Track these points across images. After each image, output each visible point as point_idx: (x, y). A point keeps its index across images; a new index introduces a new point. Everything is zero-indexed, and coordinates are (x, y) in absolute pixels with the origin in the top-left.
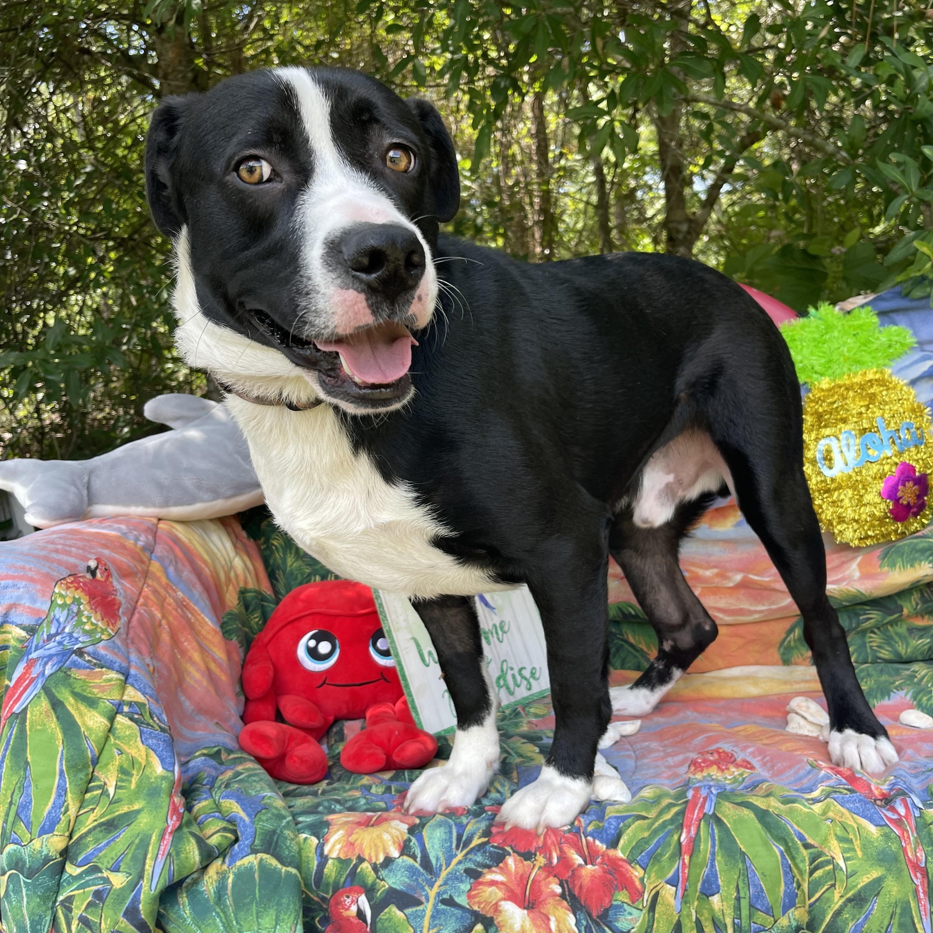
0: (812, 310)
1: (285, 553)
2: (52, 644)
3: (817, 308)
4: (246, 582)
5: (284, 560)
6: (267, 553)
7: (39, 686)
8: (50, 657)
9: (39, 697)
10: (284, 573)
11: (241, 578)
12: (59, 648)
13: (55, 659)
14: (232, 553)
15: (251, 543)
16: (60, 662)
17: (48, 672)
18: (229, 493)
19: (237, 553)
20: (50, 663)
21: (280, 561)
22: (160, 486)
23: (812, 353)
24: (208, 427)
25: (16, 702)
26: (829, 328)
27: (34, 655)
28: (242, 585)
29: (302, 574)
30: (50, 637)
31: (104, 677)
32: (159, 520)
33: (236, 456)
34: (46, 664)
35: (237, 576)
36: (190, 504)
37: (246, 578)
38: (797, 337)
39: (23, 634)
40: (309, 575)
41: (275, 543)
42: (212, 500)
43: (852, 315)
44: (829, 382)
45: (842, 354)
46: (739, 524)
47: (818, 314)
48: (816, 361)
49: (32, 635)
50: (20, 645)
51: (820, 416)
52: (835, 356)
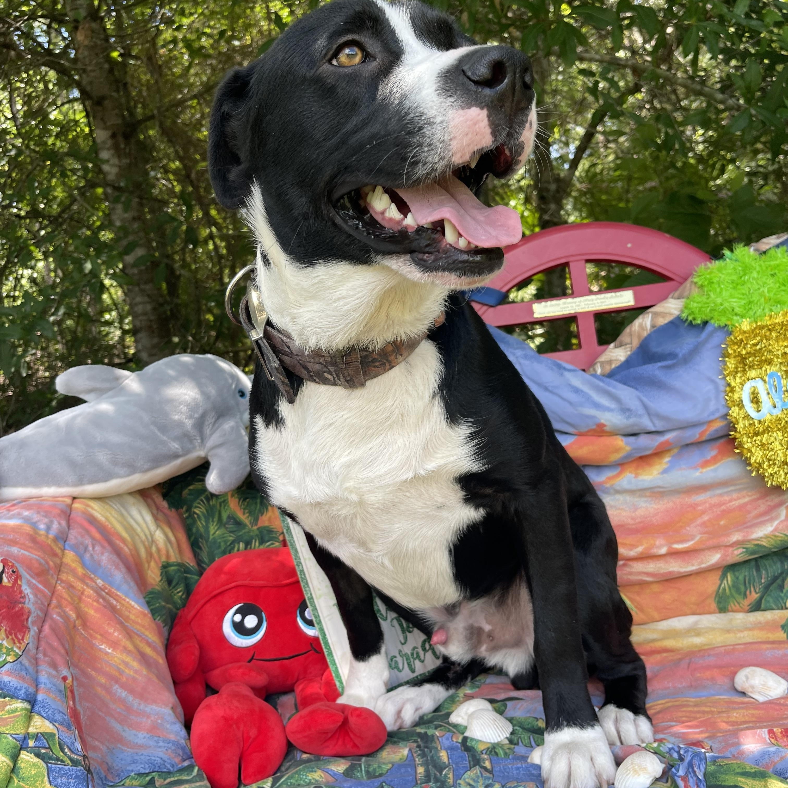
0: (726, 252)
1: (207, 522)
3: (732, 251)
4: (168, 556)
5: (207, 529)
6: (189, 521)
10: (207, 541)
11: (164, 552)
14: (152, 527)
15: (172, 513)
18: (146, 467)
19: (158, 526)
21: (202, 530)
22: (72, 464)
23: (731, 296)
24: (122, 399)
26: (746, 269)
28: (164, 559)
29: (225, 542)
31: (8, 708)
32: (74, 498)
33: (152, 427)
35: (158, 550)
36: (106, 481)
37: (168, 552)
38: (715, 280)
40: (233, 542)
41: (197, 511)
42: (128, 475)
43: (768, 255)
44: (750, 324)
45: (762, 295)
46: (665, 471)
47: (734, 256)
48: (735, 302)
51: (743, 358)
52: (756, 297)
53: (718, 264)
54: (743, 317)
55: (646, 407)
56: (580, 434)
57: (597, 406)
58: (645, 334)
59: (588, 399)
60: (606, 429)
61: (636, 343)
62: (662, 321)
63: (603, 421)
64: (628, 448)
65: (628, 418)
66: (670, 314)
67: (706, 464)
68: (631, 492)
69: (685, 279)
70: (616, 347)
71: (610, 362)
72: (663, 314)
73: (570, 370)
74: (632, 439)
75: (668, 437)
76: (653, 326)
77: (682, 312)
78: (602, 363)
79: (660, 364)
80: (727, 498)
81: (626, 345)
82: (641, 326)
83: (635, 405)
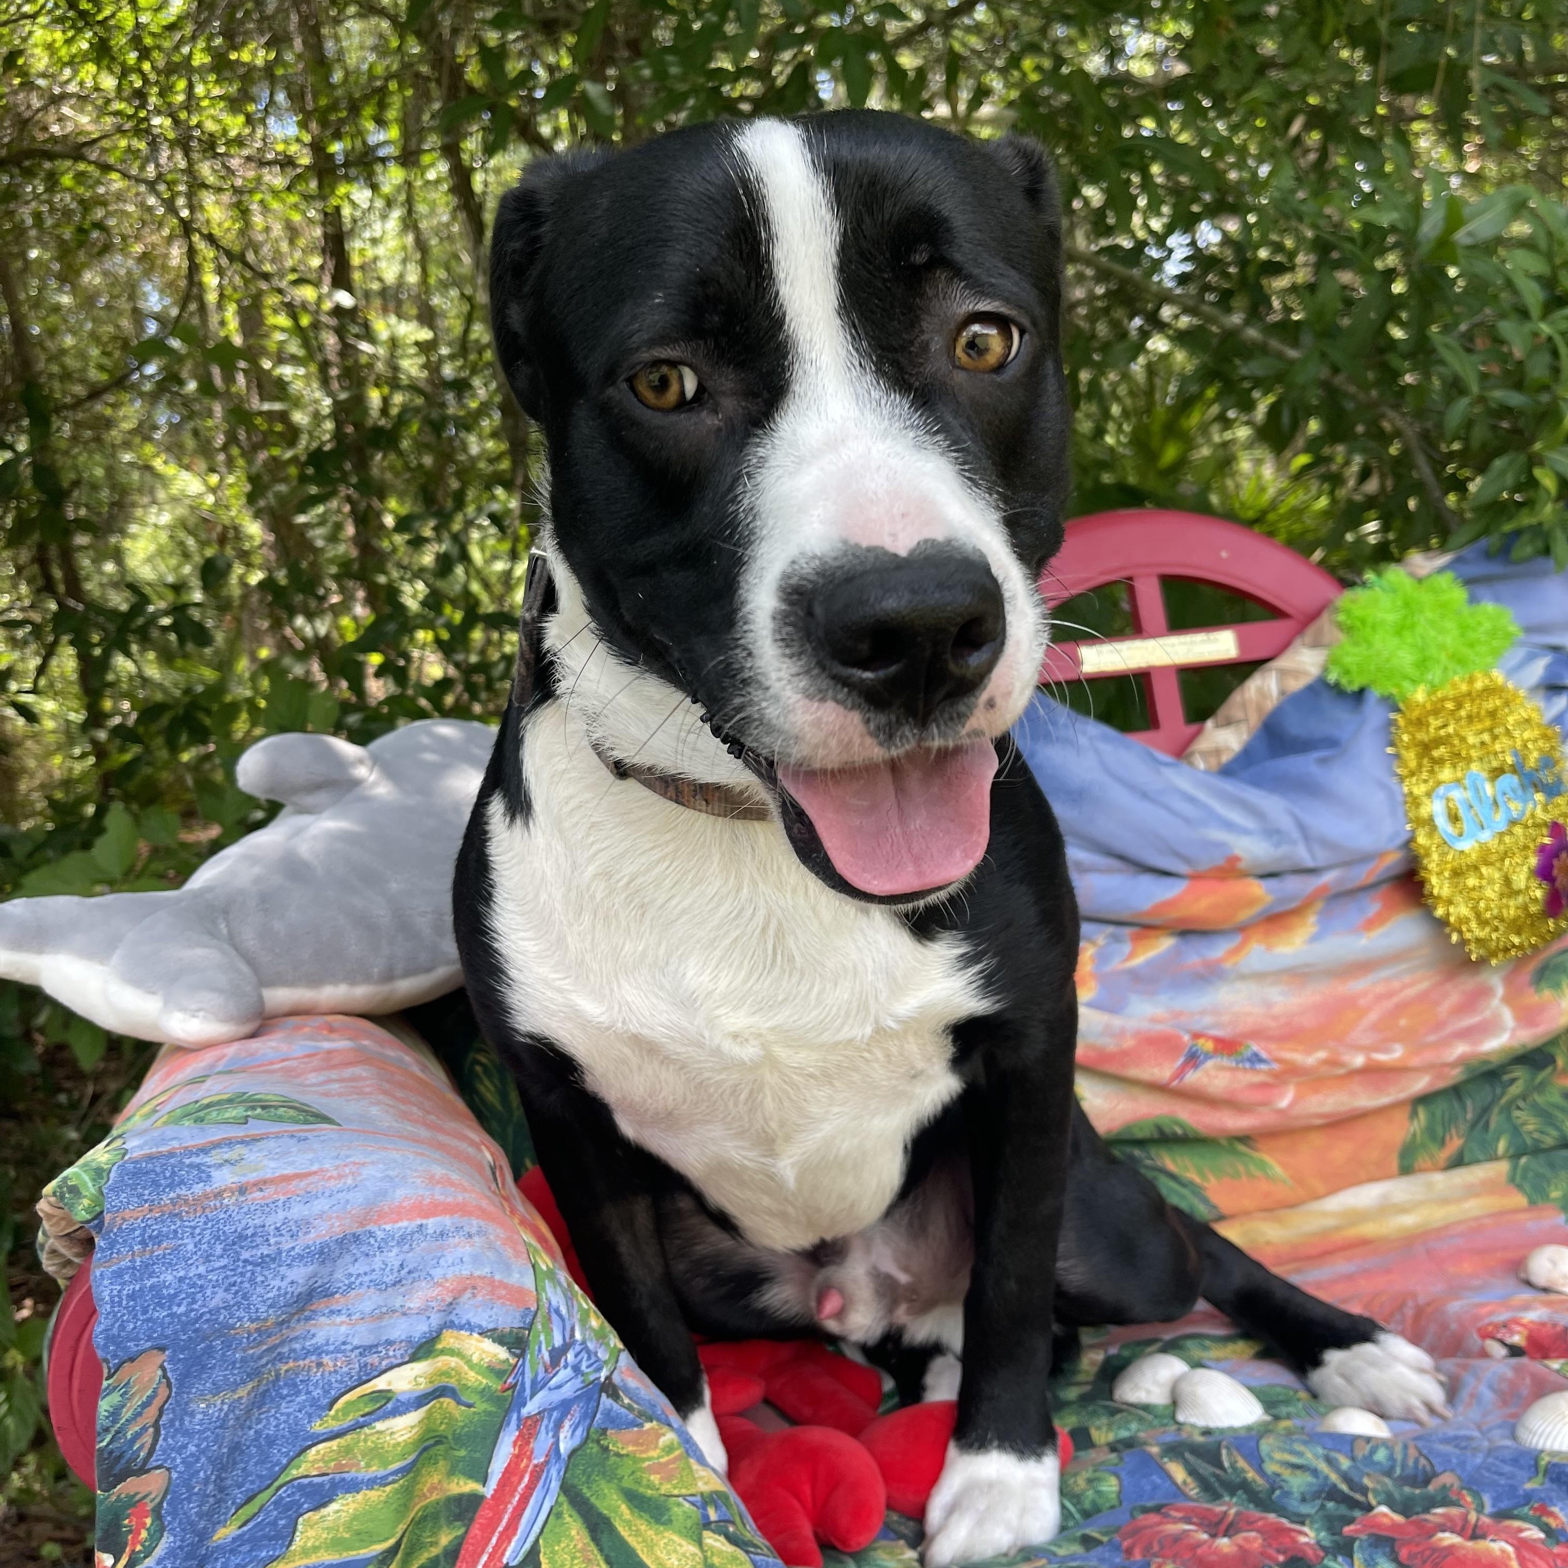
0: (1371, 577)
2: (564, 1374)
3: (1378, 574)
7: (555, 1485)
8: (565, 1407)
9: (559, 1516)
12: (577, 1383)
13: (576, 1411)
16: (584, 1416)
17: (565, 1447)
20: (567, 1424)
25: (506, 1536)
26: (1412, 605)
27: (531, 1408)
30: (557, 1355)
34: (558, 1426)
39: (502, 1353)
43: (1432, 585)
44: (1429, 694)
45: (1442, 647)
46: (1314, 939)
47: (1384, 583)
48: (1405, 658)
49: (522, 1355)
50: (496, 1385)
51: (1425, 748)
52: (1433, 651)
53: (1359, 594)
54: (1414, 682)
55: (1303, 828)
56: (1196, 877)
57: (1229, 826)
58: (1270, 706)
59: (1210, 812)
60: (1242, 865)
61: (1255, 720)
62: (1296, 685)
63: (1238, 852)
64: (1269, 899)
65: (1277, 845)
66: (1305, 673)
67: (1370, 925)
68: (1260, 976)
69: (1313, 616)
70: (1218, 726)
71: (1217, 752)
72: (1296, 673)
73: (1166, 764)
74: (1272, 883)
75: (1328, 878)
76: (1282, 693)
77: (1325, 669)
78: (1205, 754)
79: (1316, 755)
80: (1396, 984)
81: (1238, 722)
82: (1261, 691)
83: (1286, 823)
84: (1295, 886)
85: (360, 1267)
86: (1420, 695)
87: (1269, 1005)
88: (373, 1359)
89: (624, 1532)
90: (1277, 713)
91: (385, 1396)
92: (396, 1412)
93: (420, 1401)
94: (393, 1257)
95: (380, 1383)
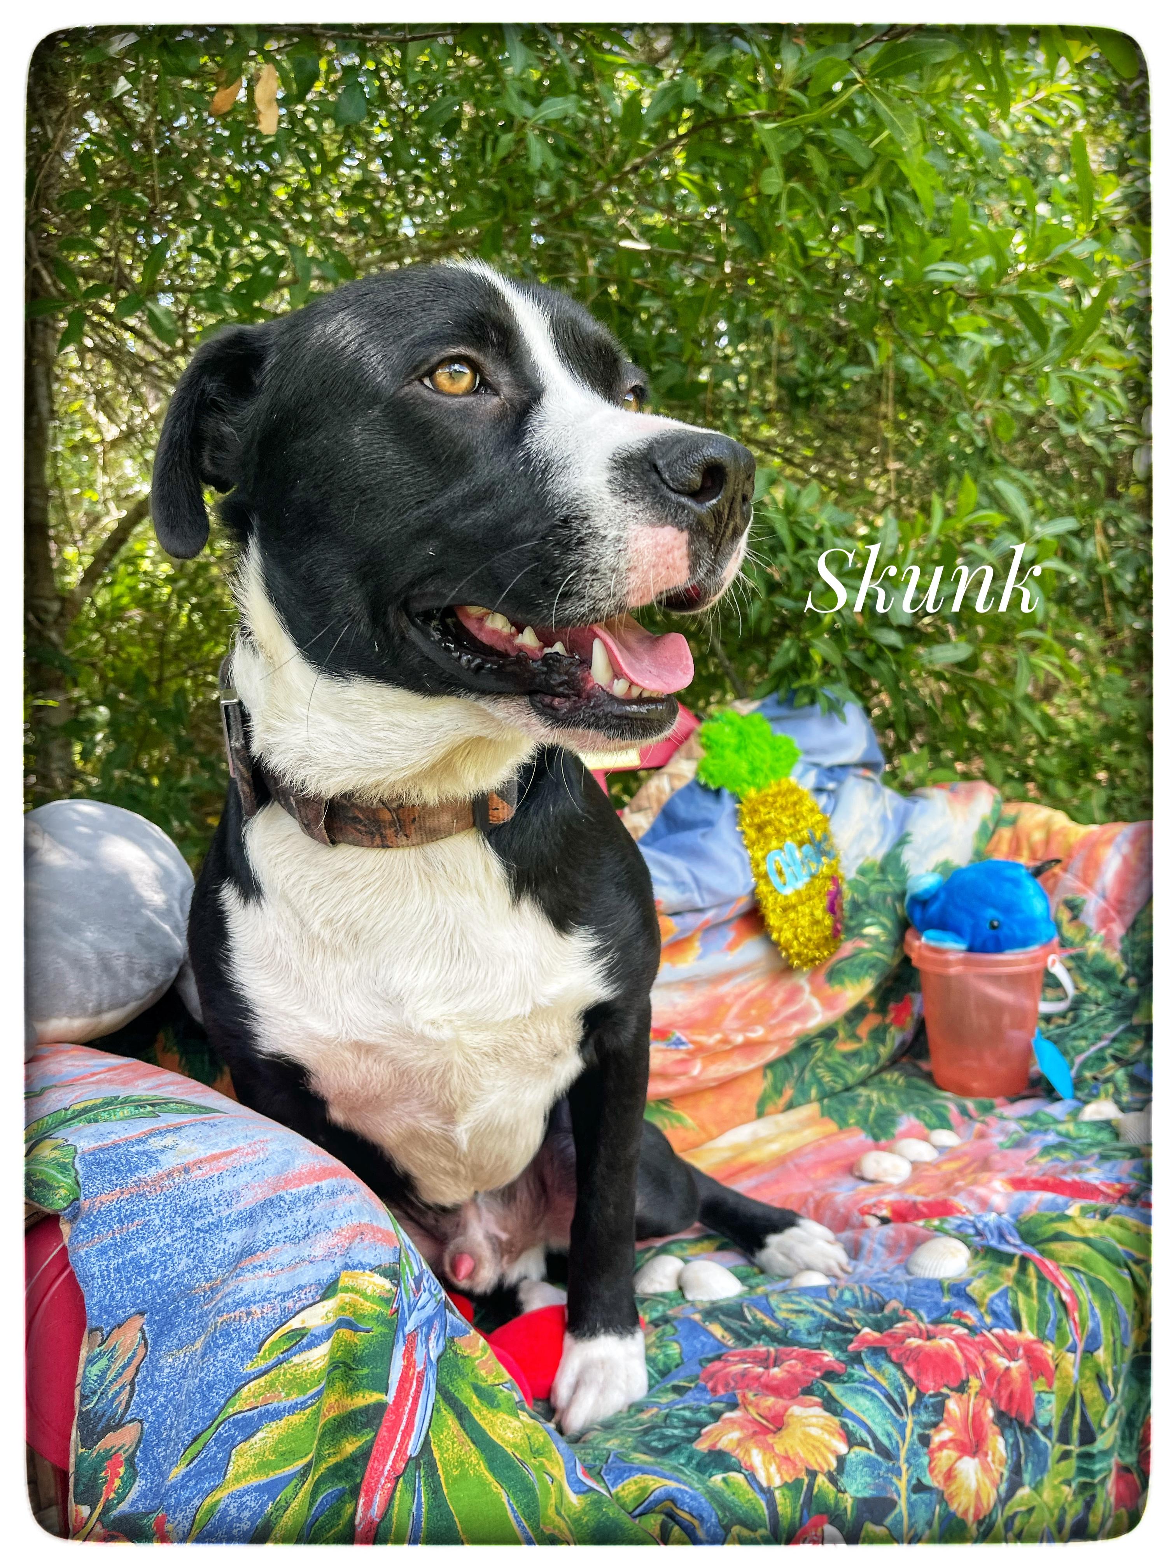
2: (424, 1297)
7: (433, 1387)
8: (429, 1323)
9: (438, 1411)
12: (433, 1303)
13: (437, 1325)
16: (441, 1328)
17: (433, 1356)
20: (433, 1336)
25: (407, 1433)
27: (410, 1325)
30: (418, 1282)
31: (480, 1344)
34: (427, 1338)
39: (386, 1284)
44: (758, 792)
45: (763, 761)
46: (701, 957)
47: (725, 718)
48: (743, 768)
49: (398, 1285)
50: (387, 1311)
51: (760, 828)
52: (757, 764)
53: (708, 723)
54: (748, 784)
55: (696, 880)
58: (665, 798)
60: (662, 907)
61: (656, 808)
62: (680, 784)
63: (660, 898)
64: (676, 930)
65: (684, 892)
66: (685, 776)
67: (732, 946)
68: (668, 985)
69: (684, 740)
70: (632, 812)
71: (635, 830)
72: (679, 776)
74: (678, 919)
75: (710, 915)
76: (672, 789)
77: (697, 774)
79: (699, 831)
80: (745, 987)
81: (646, 808)
82: (658, 788)
83: (687, 878)
84: (691, 920)
85: (276, 1226)
86: (752, 793)
87: (675, 1005)
88: (289, 1303)
89: (477, 1418)
90: (670, 803)
91: (300, 1333)
92: (310, 1346)
93: (329, 1333)
94: (301, 1215)
95: (295, 1323)
